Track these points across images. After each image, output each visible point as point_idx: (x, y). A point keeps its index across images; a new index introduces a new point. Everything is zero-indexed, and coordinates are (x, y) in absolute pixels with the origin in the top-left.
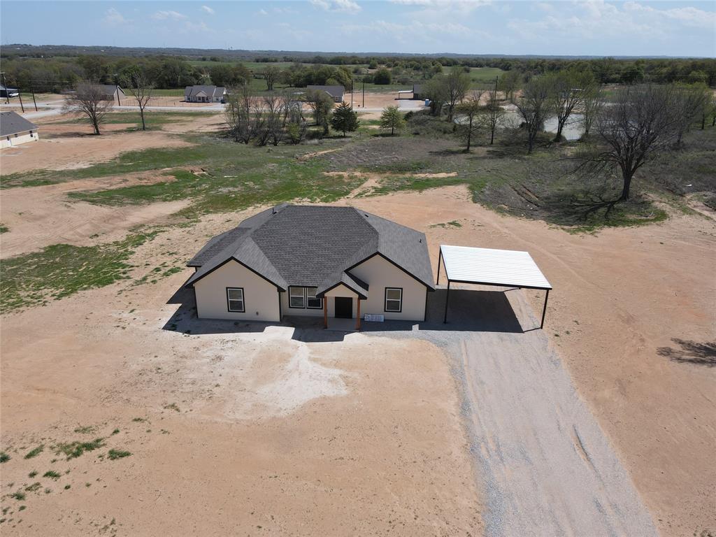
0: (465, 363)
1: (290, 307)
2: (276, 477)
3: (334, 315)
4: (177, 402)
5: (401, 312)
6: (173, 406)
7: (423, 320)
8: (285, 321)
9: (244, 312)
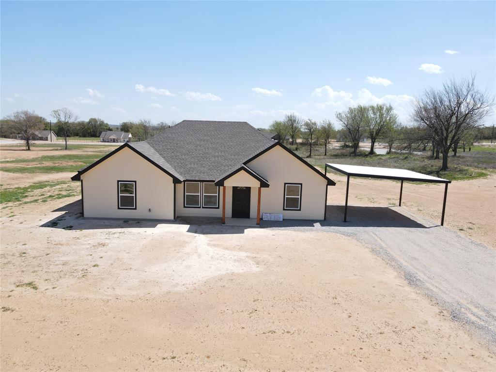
0: (384, 246)
1: (184, 207)
2: (174, 358)
3: (231, 216)
4: (37, 280)
5: (300, 210)
6: (30, 284)
7: (323, 219)
8: (178, 219)
9: (136, 209)
